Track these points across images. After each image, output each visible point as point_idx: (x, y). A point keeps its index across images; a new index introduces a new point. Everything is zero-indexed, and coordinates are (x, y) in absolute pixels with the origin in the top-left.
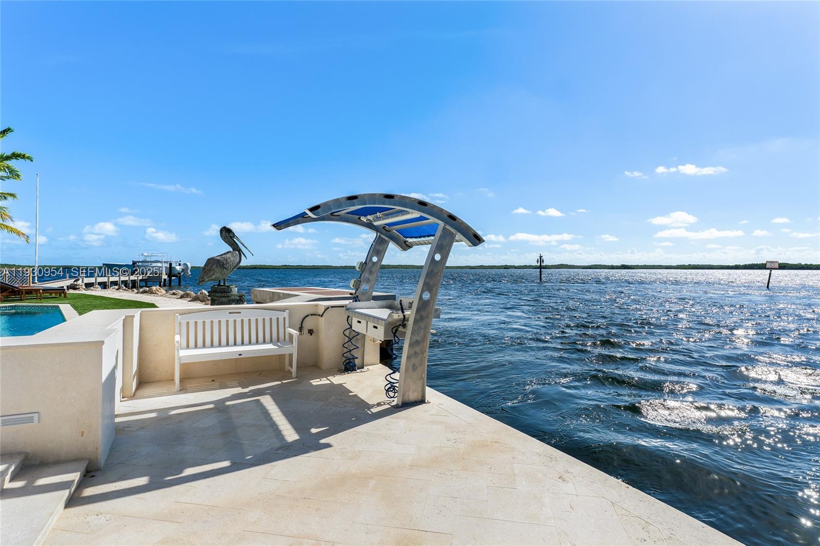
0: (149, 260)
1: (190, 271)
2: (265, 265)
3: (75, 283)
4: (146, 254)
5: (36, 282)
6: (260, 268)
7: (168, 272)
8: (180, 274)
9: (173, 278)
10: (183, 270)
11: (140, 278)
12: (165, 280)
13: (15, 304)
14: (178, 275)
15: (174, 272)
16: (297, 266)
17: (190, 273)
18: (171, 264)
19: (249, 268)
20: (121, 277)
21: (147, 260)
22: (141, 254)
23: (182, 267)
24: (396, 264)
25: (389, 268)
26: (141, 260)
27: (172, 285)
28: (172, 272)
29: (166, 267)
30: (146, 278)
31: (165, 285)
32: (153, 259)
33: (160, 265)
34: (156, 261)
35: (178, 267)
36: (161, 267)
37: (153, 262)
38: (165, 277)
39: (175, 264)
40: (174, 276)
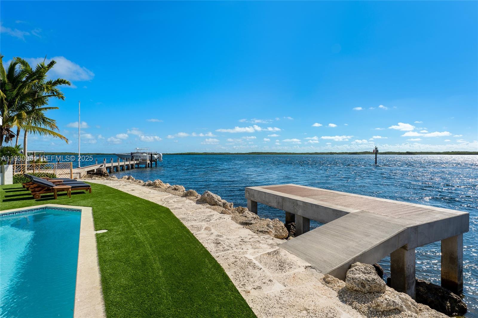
0: (140, 152)
1: (162, 158)
2: (195, 153)
3: (101, 167)
4: (138, 148)
5: (80, 167)
6: (192, 154)
7: (150, 159)
8: (156, 160)
9: (153, 162)
10: (158, 158)
11: (135, 162)
12: (149, 163)
14: (155, 161)
15: (153, 159)
17: (162, 159)
19: (186, 154)
20: (126, 162)
21: (139, 151)
22: (135, 149)
23: (157, 156)
24: (266, 152)
25: (262, 154)
26: (135, 152)
27: (152, 166)
28: (152, 159)
29: (149, 156)
30: (139, 162)
31: (148, 167)
32: (142, 151)
33: (146, 155)
34: (144, 153)
35: (155, 156)
36: (146, 156)
37: (142, 153)
38: (148, 162)
39: (154, 154)
40: (153, 161)
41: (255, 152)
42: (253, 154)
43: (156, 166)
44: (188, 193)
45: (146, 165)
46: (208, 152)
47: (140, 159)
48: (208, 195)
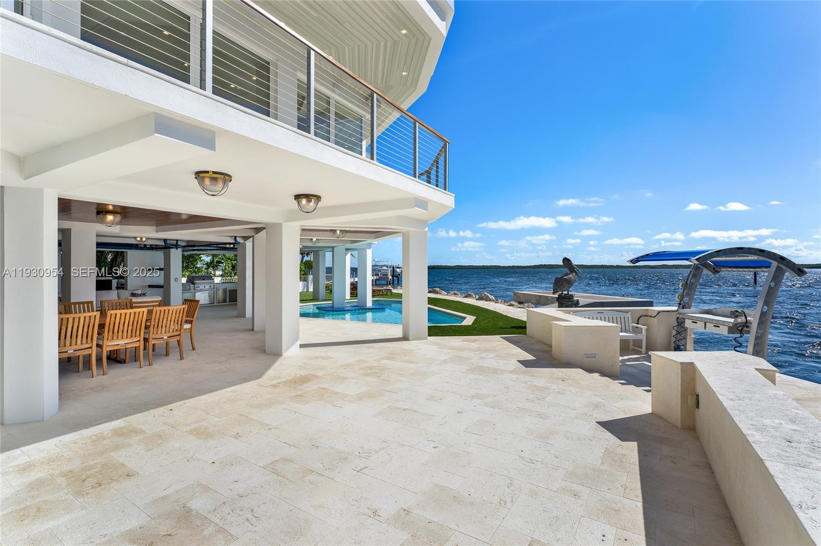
0: (379, 265)
4: (376, 260)
13: (377, 299)
15: (396, 274)
16: (468, 266)
18: (393, 268)
31: (390, 284)
32: (381, 264)
33: (386, 268)
34: (384, 266)
35: (398, 270)
36: (388, 270)
37: (381, 266)
38: (390, 277)
39: (396, 268)
40: (395, 277)
41: (545, 265)
42: (541, 268)
43: (398, 283)
44: (468, 295)
45: (387, 281)
46: (463, 265)
47: (380, 273)
48: (485, 295)
